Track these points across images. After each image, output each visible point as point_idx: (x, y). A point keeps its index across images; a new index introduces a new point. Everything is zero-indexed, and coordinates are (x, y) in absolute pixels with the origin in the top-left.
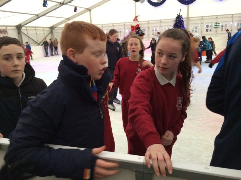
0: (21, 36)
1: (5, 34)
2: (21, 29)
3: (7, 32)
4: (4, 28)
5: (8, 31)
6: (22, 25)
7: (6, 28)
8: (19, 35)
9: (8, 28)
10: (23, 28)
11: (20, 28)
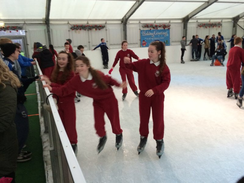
0: (236, 29)
1: (219, 27)
2: (237, 22)
3: (221, 25)
4: (220, 21)
5: (223, 24)
6: (240, 16)
7: (222, 21)
8: (235, 28)
9: (224, 21)
10: (240, 20)
11: (237, 20)
